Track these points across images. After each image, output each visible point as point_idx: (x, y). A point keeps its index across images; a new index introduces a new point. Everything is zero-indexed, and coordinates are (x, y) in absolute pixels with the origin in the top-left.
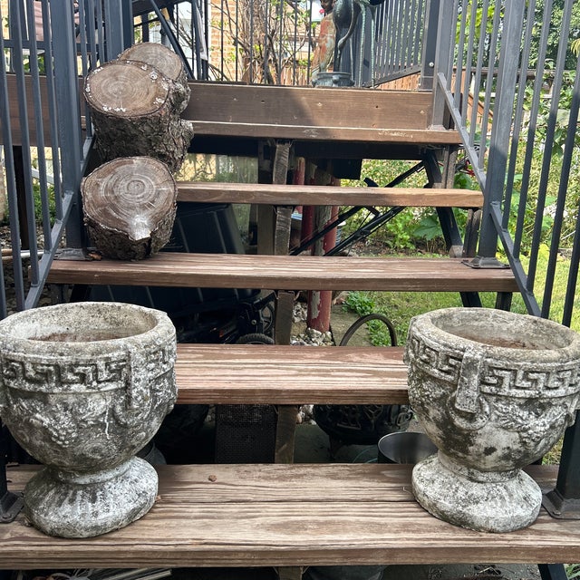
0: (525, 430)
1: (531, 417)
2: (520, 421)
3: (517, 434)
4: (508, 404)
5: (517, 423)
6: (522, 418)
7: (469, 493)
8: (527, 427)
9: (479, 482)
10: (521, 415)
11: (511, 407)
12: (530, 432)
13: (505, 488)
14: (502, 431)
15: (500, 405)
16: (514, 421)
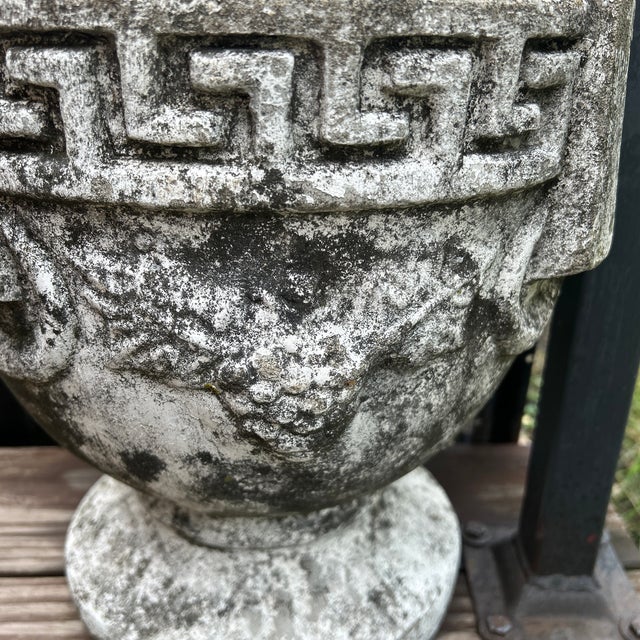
0: (235, 385)
1: (262, 315)
2: (198, 337)
3: (212, 402)
4: (130, 252)
5: (188, 350)
6: (206, 324)
7: (177, 584)
8: (239, 367)
9: (211, 548)
10: (198, 304)
11: (144, 265)
12: (260, 389)
13: (306, 564)
14: (142, 385)
15: (97, 259)
16: (171, 339)
